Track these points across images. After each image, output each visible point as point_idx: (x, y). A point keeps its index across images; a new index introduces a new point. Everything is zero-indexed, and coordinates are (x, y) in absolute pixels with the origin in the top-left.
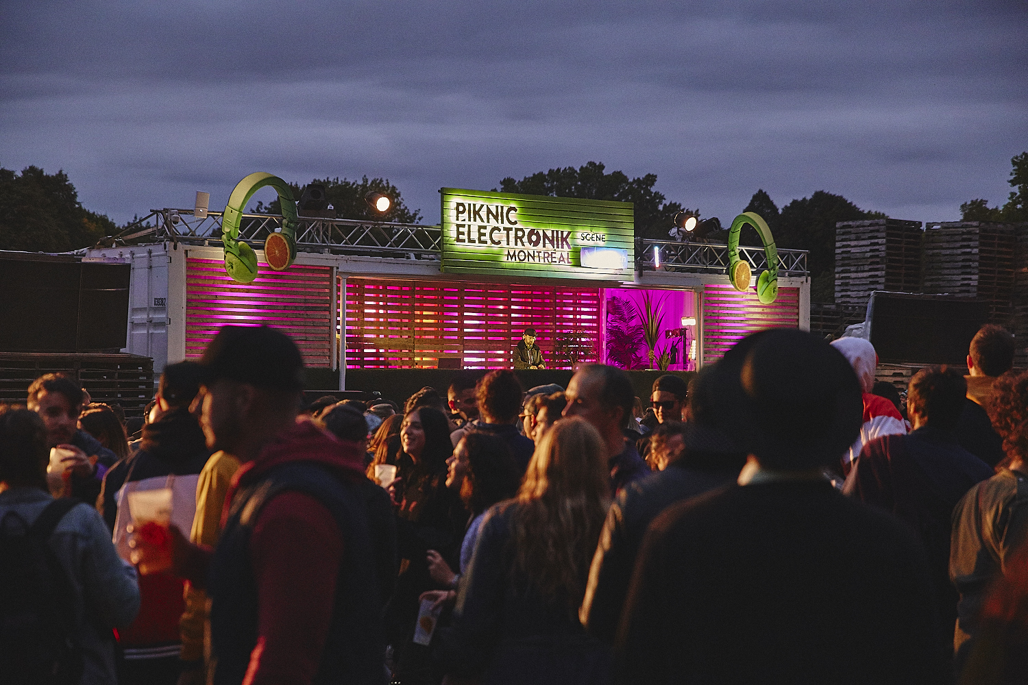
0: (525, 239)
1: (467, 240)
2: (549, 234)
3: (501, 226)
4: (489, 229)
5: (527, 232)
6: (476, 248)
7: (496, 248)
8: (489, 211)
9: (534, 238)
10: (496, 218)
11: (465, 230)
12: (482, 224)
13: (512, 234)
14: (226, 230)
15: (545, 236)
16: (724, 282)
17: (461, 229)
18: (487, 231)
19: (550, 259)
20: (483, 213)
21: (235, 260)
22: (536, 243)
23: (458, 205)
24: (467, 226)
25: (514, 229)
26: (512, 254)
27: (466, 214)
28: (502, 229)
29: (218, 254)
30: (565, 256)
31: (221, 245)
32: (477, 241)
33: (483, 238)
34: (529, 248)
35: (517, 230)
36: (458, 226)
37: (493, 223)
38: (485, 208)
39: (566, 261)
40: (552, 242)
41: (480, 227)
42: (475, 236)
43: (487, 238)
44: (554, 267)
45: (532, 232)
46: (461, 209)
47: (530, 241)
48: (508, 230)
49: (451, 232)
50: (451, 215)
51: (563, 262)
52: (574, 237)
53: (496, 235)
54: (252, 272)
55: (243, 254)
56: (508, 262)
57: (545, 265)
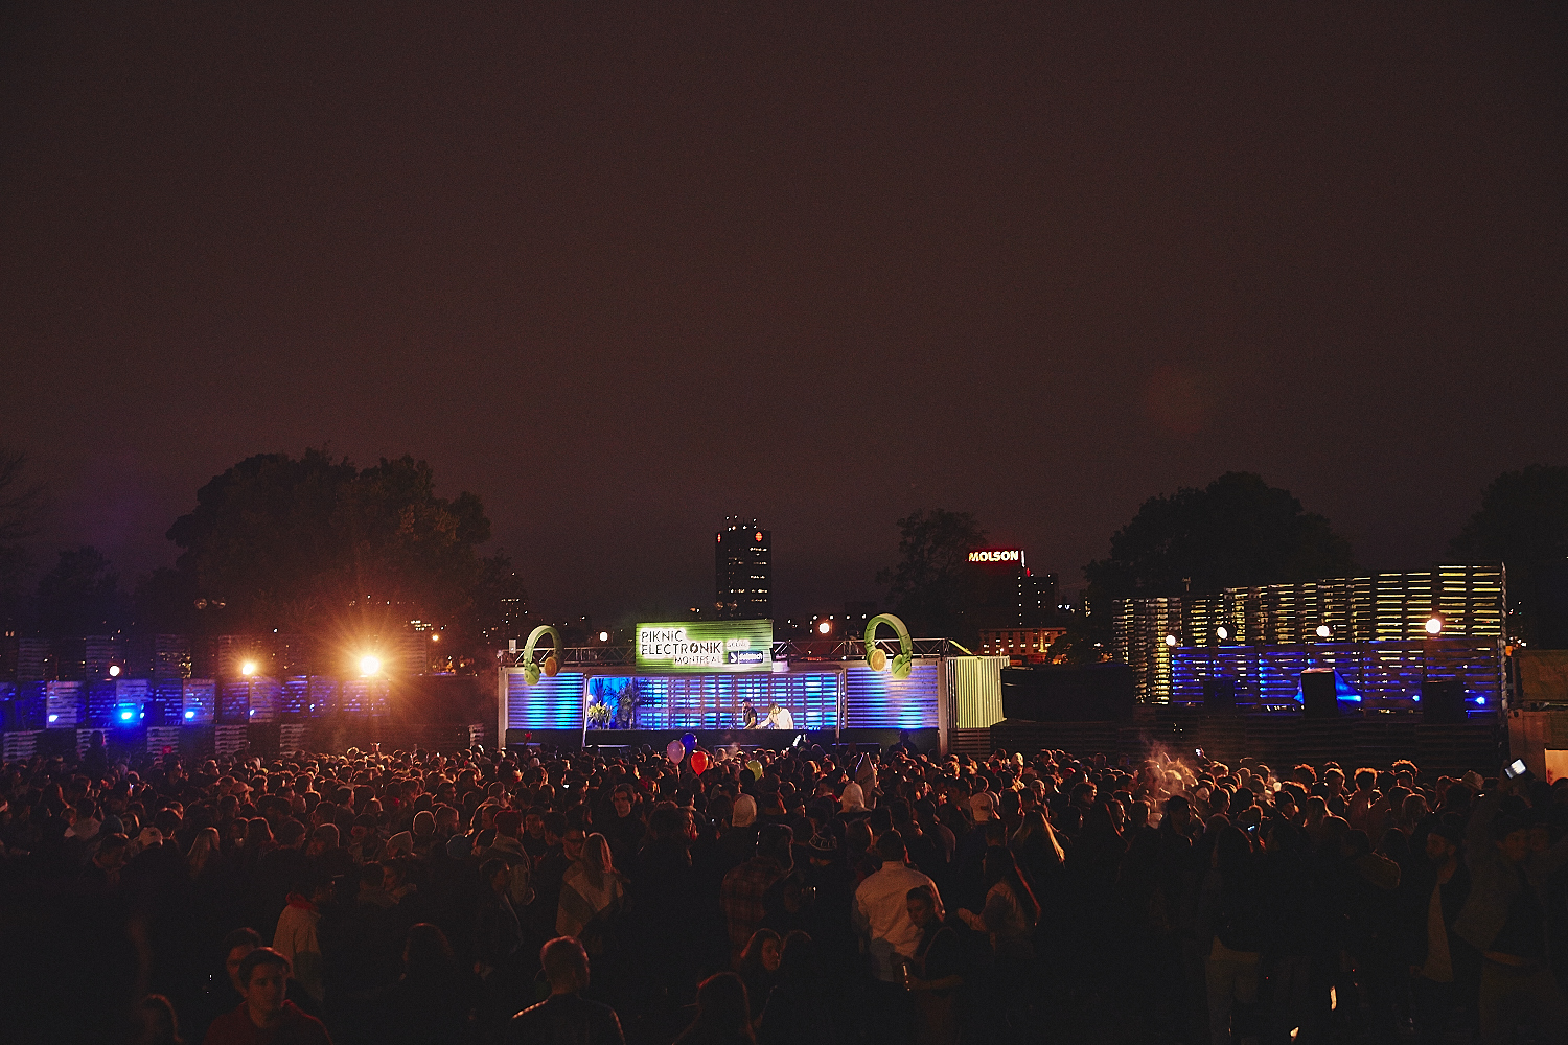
0: (688, 650)
1: (648, 654)
2: (705, 645)
3: (670, 642)
4: (664, 645)
5: (689, 645)
6: (656, 657)
7: (669, 657)
8: (664, 635)
9: (694, 648)
10: (668, 638)
11: (647, 647)
12: (659, 643)
13: (679, 647)
14: (525, 658)
15: (702, 646)
16: (862, 665)
17: (644, 648)
18: (662, 648)
19: (706, 661)
20: (660, 636)
21: (529, 673)
22: (695, 652)
23: (643, 633)
24: (648, 645)
25: (680, 645)
26: (679, 659)
27: (649, 637)
28: (672, 645)
29: (521, 671)
30: (716, 658)
31: (523, 666)
32: (655, 654)
33: (659, 652)
34: (690, 655)
35: (682, 644)
36: (643, 645)
37: (666, 641)
38: (660, 634)
40: (707, 650)
41: (657, 645)
42: (654, 650)
43: (662, 651)
44: (710, 665)
45: (693, 645)
46: (645, 635)
47: (691, 651)
48: (676, 645)
49: (639, 649)
50: (639, 639)
51: (716, 662)
52: (725, 646)
53: (668, 649)
54: (537, 678)
55: (533, 669)
56: (677, 665)
57: (703, 664)
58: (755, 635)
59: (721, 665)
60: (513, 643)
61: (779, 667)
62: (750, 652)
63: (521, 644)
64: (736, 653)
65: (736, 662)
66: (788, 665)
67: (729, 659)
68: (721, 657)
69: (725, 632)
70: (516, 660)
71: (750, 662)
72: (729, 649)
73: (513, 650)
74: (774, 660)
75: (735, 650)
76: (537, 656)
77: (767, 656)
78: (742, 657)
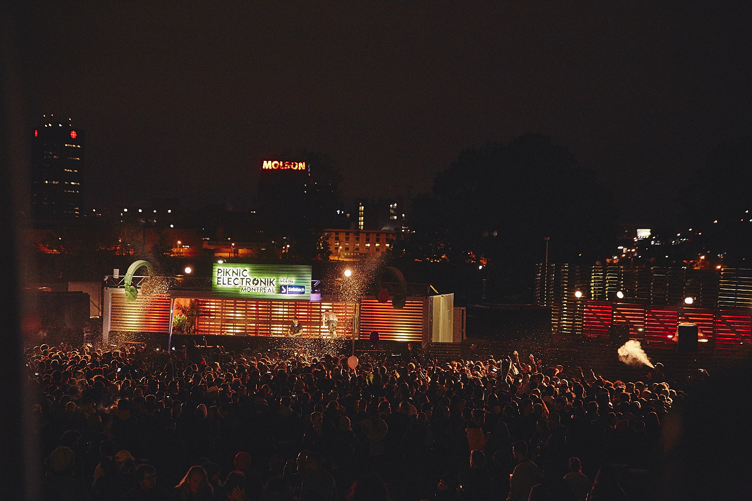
0: (251, 283)
1: (222, 284)
2: (263, 280)
3: (238, 277)
4: (233, 278)
5: (252, 280)
6: (227, 286)
7: (237, 286)
8: (233, 272)
9: (256, 282)
10: (237, 274)
11: (221, 280)
12: (230, 277)
13: (244, 281)
14: (126, 282)
15: (261, 281)
16: (372, 299)
17: (219, 280)
18: (232, 280)
19: (263, 290)
20: (231, 273)
21: (128, 293)
22: (256, 284)
23: (219, 269)
24: (222, 278)
25: (245, 279)
26: (244, 289)
27: (222, 273)
28: (239, 279)
29: (123, 291)
30: (271, 289)
31: (124, 287)
32: (227, 284)
33: (229, 283)
34: (252, 286)
35: (247, 279)
36: (218, 278)
37: (235, 276)
38: (231, 271)
39: (272, 291)
40: (265, 284)
41: (229, 278)
42: (226, 282)
43: (232, 282)
44: (266, 294)
45: (255, 279)
46: (220, 271)
47: (253, 283)
48: (242, 279)
49: (215, 281)
50: (215, 274)
51: (270, 292)
52: (277, 281)
53: (236, 282)
54: (135, 297)
55: (132, 290)
56: (242, 292)
57: (261, 293)
58: (299, 275)
59: (274, 294)
60: (116, 272)
61: (315, 297)
62: (295, 287)
63: (123, 272)
64: (285, 287)
65: (286, 293)
66: (321, 296)
67: (280, 289)
68: (274, 289)
69: (277, 272)
70: (120, 283)
71: (296, 293)
72: (282, 283)
73: (116, 275)
74: (313, 292)
75: (285, 284)
76: (135, 281)
77: (308, 289)
78: (290, 289)
